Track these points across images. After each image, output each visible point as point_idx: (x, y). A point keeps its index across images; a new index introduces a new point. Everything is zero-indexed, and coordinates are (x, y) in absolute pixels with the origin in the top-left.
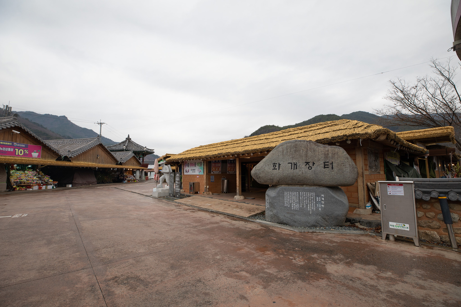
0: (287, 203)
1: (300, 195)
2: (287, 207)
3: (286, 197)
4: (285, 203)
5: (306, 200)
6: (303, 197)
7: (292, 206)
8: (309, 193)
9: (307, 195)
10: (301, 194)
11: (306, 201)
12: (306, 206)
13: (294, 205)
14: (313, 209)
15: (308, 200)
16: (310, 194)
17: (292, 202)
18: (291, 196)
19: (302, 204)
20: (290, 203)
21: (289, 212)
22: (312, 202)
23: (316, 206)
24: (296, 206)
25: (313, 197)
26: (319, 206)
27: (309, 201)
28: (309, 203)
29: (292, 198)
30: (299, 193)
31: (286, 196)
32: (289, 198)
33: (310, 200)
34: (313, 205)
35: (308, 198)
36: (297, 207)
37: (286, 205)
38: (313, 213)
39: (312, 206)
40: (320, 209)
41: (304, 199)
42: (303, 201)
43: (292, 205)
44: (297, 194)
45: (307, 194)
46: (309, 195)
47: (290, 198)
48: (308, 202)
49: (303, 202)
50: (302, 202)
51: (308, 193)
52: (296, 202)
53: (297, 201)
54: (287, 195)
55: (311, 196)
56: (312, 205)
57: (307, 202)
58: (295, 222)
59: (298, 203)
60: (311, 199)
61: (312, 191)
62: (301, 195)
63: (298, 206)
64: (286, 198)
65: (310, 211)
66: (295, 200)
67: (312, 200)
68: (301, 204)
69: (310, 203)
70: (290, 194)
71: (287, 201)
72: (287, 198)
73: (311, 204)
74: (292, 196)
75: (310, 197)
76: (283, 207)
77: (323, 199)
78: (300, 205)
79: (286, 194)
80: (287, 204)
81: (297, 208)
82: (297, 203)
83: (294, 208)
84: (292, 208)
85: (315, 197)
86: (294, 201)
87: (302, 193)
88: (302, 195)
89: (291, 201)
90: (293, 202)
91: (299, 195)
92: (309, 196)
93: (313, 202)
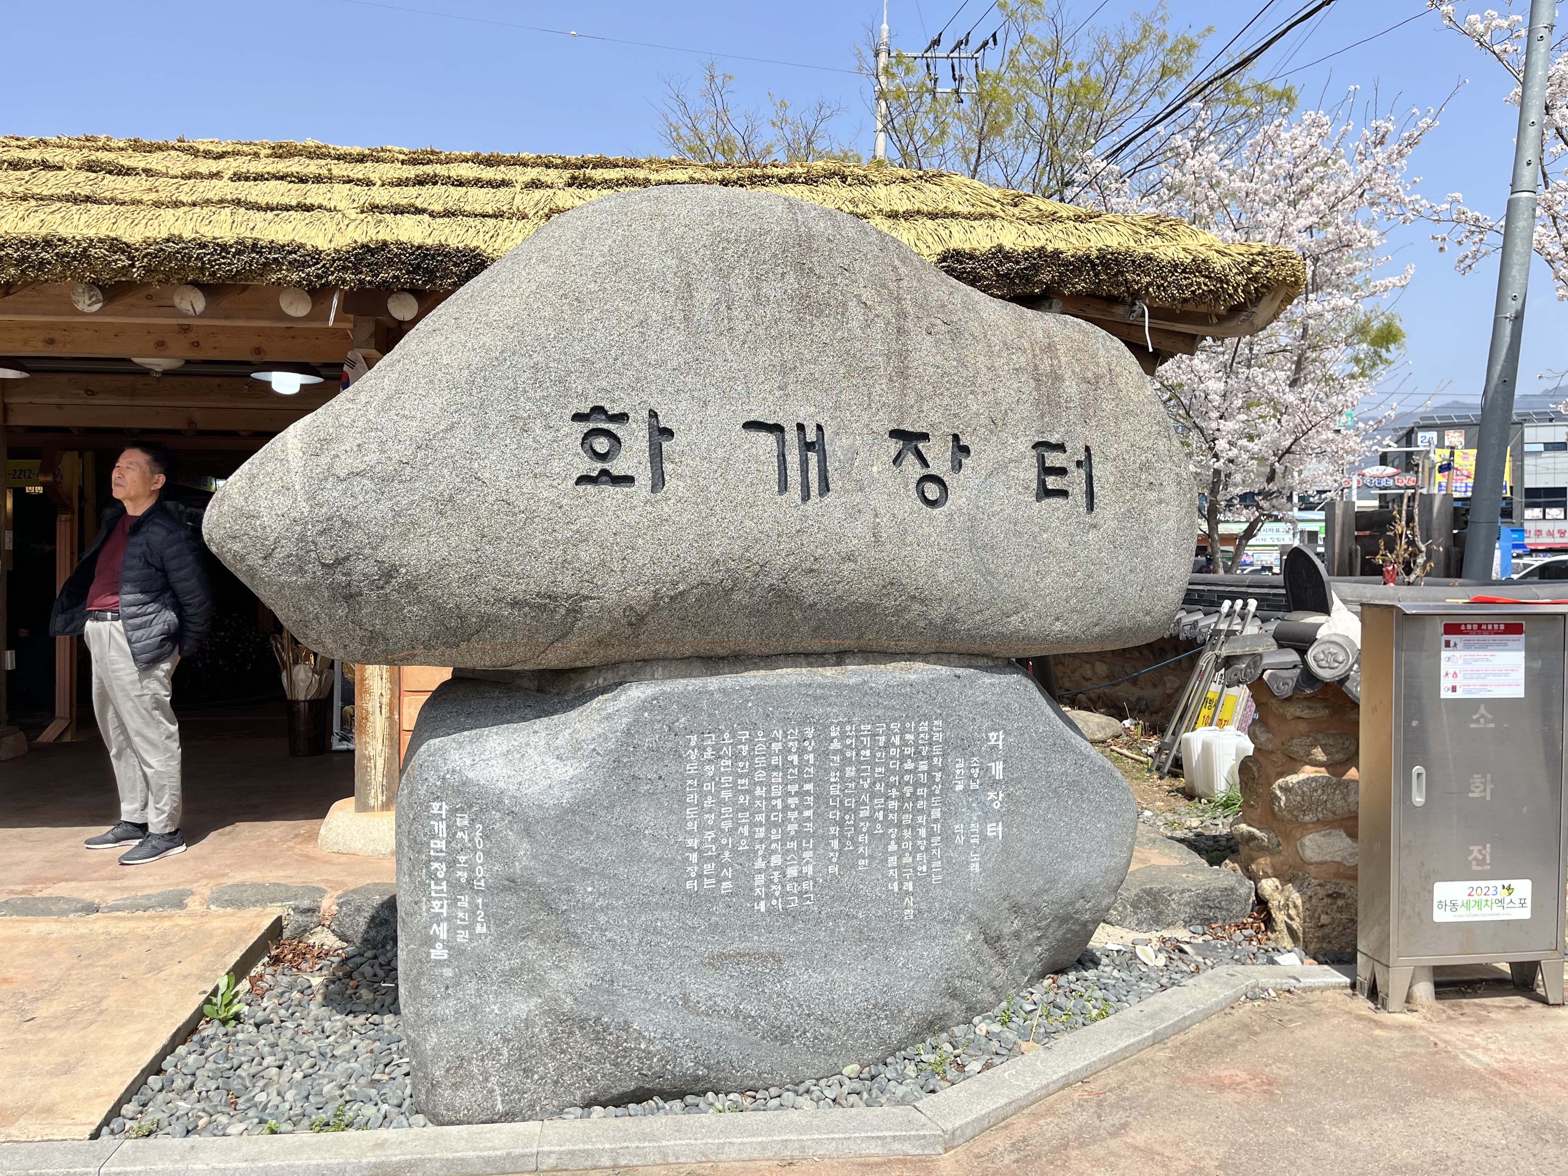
0: (710, 859)
1: (826, 753)
2: (713, 897)
3: (703, 795)
4: (694, 858)
5: (872, 799)
6: (850, 772)
7: (760, 879)
8: (903, 731)
9: (888, 745)
10: (836, 745)
11: (873, 811)
12: (871, 857)
13: (776, 860)
14: (929, 868)
15: (888, 798)
16: (910, 737)
17: (761, 842)
18: (753, 769)
19: (842, 845)
20: (734, 851)
21: (731, 949)
22: (921, 812)
23: (947, 838)
24: (792, 872)
25: (930, 765)
26: (967, 841)
27: (901, 798)
28: (900, 821)
29: (759, 792)
30: (823, 737)
31: (700, 777)
32: (726, 795)
33: (908, 791)
34: (923, 832)
35: (893, 772)
36: (800, 878)
37: (700, 876)
38: (923, 906)
39: (916, 849)
40: (975, 867)
41: (859, 789)
42: (848, 810)
43: (760, 864)
44: (801, 752)
45: (889, 733)
46: (904, 743)
47: (737, 792)
48: (885, 816)
49: (849, 820)
50: (841, 824)
51: (895, 726)
52: (792, 828)
53: (801, 821)
54: (710, 770)
55: (917, 756)
56: (915, 837)
57: (880, 815)
58: (782, 1036)
59: (808, 836)
60: (917, 785)
61: (925, 709)
62: (836, 752)
63: (809, 870)
64: (700, 804)
65: (907, 893)
66: (786, 808)
67: (920, 792)
68: (835, 844)
69: (907, 818)
70: (736, 757)
71: (710, 835)
72: (709, 802)
73: (913, 827)
74: (760, 775)
75: (910, 765)
76: (664, 907)
77: (1000, 766)
78: (822, 860)
79: (702, 764)
80: (708, 868)
81: (801, 894)
82: (800, 835)
83: (769, 896)
84: (759, 899)
85: (944, 755)
86: (776, 825)
87: (843, 736)
88: (844, 758)
89: (753, 825)
90: (768, 830)
91: (823, 754)
92: (903, 759)
93: (930, 807)
